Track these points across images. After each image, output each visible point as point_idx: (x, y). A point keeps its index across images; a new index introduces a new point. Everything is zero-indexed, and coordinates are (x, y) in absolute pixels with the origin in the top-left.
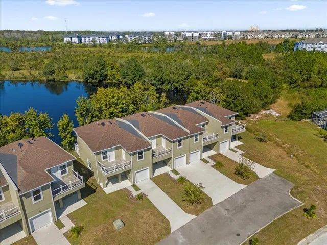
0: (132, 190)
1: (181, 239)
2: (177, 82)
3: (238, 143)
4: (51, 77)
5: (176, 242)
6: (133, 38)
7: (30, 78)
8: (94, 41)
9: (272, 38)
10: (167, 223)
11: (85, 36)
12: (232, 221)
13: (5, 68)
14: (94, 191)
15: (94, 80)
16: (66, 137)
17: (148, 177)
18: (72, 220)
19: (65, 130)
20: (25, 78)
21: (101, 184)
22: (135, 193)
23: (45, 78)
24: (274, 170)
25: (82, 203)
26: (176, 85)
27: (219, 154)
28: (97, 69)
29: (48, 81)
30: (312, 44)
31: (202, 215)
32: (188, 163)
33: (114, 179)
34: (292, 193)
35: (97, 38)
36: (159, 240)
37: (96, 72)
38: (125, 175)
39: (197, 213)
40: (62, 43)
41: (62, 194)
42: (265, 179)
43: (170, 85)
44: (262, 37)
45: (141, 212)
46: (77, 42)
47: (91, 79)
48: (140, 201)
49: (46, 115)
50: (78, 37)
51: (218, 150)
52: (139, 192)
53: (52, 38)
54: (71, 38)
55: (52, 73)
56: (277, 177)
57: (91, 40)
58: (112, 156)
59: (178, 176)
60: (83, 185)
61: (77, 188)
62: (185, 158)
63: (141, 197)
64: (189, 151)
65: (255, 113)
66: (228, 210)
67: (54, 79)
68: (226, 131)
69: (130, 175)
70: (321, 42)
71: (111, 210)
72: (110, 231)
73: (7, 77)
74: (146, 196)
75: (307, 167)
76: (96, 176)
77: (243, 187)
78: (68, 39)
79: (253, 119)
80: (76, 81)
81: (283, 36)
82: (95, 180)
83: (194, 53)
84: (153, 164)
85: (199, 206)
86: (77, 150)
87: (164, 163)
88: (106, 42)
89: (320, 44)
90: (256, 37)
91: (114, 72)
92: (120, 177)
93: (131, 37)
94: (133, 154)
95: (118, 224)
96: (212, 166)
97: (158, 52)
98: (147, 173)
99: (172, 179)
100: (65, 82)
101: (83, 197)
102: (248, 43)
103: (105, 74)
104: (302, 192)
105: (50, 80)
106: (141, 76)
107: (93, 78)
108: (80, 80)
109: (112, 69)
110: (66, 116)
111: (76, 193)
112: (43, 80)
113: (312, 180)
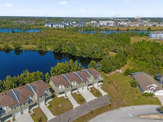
0: (65, 97)
1: (75, 110)
2: (89, 55)
3: (101, 83)
4: (40, 49)
5: (74, 110)
6: (76, 25)
7: (33, 49)
8: (58, 26)
9: (143, 26)
10: (73, 106)
11: (54, 24)
12: (89, 107)
13: (22, 43)
14: (55, 96)
15: (57, 52)
16: (47, 79)
17: (70, 93)
18: (49, 104)
19: (47, 77)
20: (31, 49)
21: (57, 95)
22: (66, 98)
23: (38, 49)
24: (107, 93)
25: (51, 100)
26: (88, 56)
27: (93, 87)
28: (58, 47)
29: (39, 50)
30: (156, 34)
31: (82, 105)
32: (83, 89)
33: (60, 93)
34: (109, 101)
35: (60, 25)
36: (70, 110)
37: (58, 48)
38: (63, 93)
39: (81, 104)
40: (44, 26)
41: (47, 97)
42: (104, 96)
43: (86, 55)
44: (138, 26)
45: (66, 103)
46: (51, 27)
47: (56, 51)
48: (67, 100)
49: (42, 73)
50: (51, 24)
51: (93, 86)
52: (67, 98)
53: (40, 24)
54: (48, 25)
55: (41, 48)
56: (108, 96)
57: (57, 26)
58: (60, 87)
59: (79, 94)
60: (52, 95)
61: (50, 96)
62: (82, 88)
63: (67, 99)
64: (83, 86)
65: (114, 71)
66: (89, 104)
67: (42, 50)
68: (96, 80)
69: (65, 93)
70: (160, 33)
71: (59, 102)
72: (58, 107)
73: (24, 48)
74: (68, 99)
75: (118, 93)
76: (55, 92)
77: (96, 98)
78: (47, 25)
79: (111, 73)
80: (50, 51)
81: (148, 25)
82: (55, 93)
83: (101, 36)
84: (72, 90)
85: (82, 102)
86: (50, 83)
87: (76, 89)
88: (63, 27)
89: (160, 34)
90: (135, 25)
91: (65, 48)
92: (62, 93)
93: (75, 25)
94: (66, 87)
95: (60, 105)
96: (90, 91)
97: (86, 34)
98: (70, 92)
99: (77, 94)
100: (46, 51)
101: (52, 98)
102: (130, 29)
103: (61, 49)
104: (112, 101)
105: (40, 50)
106: (75, 51)
107: (57, 50)
108: (52, 51)
109: (64, 47)
110: (48, 73)
111: (50, 97)
112: (37, 50)
113: (117, 97)
